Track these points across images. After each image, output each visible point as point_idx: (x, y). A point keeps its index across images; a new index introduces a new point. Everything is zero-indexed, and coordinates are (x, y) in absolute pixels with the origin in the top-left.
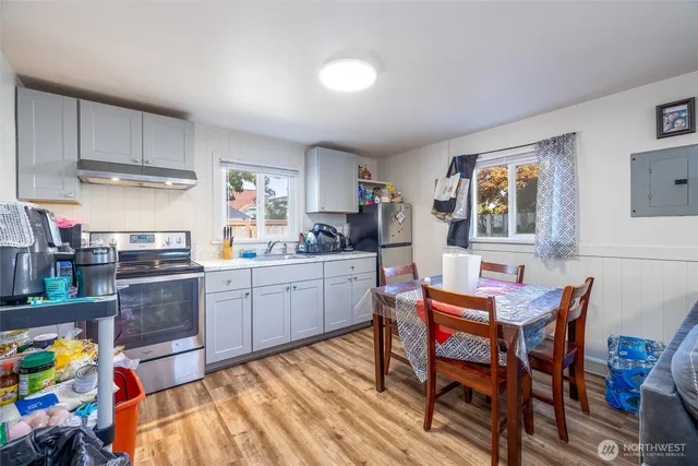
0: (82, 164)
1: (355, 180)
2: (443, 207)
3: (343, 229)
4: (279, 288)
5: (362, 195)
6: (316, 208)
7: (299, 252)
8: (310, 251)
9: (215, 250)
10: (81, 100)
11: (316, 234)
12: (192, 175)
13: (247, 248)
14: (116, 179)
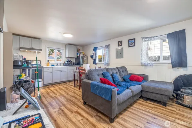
0: (20, 48)
1: (76, 51)
2: (92, 57)
3: (74, 61)
4: (58, 71)
5: (77, 54)
6: (67, 57)
7: (64, 65)
8: (66, 65)
9: (46, 64)
10: (20, 37)
11: (67, 62)
12: (41, 50)
13: (52, 64)
14: (27, 51)
